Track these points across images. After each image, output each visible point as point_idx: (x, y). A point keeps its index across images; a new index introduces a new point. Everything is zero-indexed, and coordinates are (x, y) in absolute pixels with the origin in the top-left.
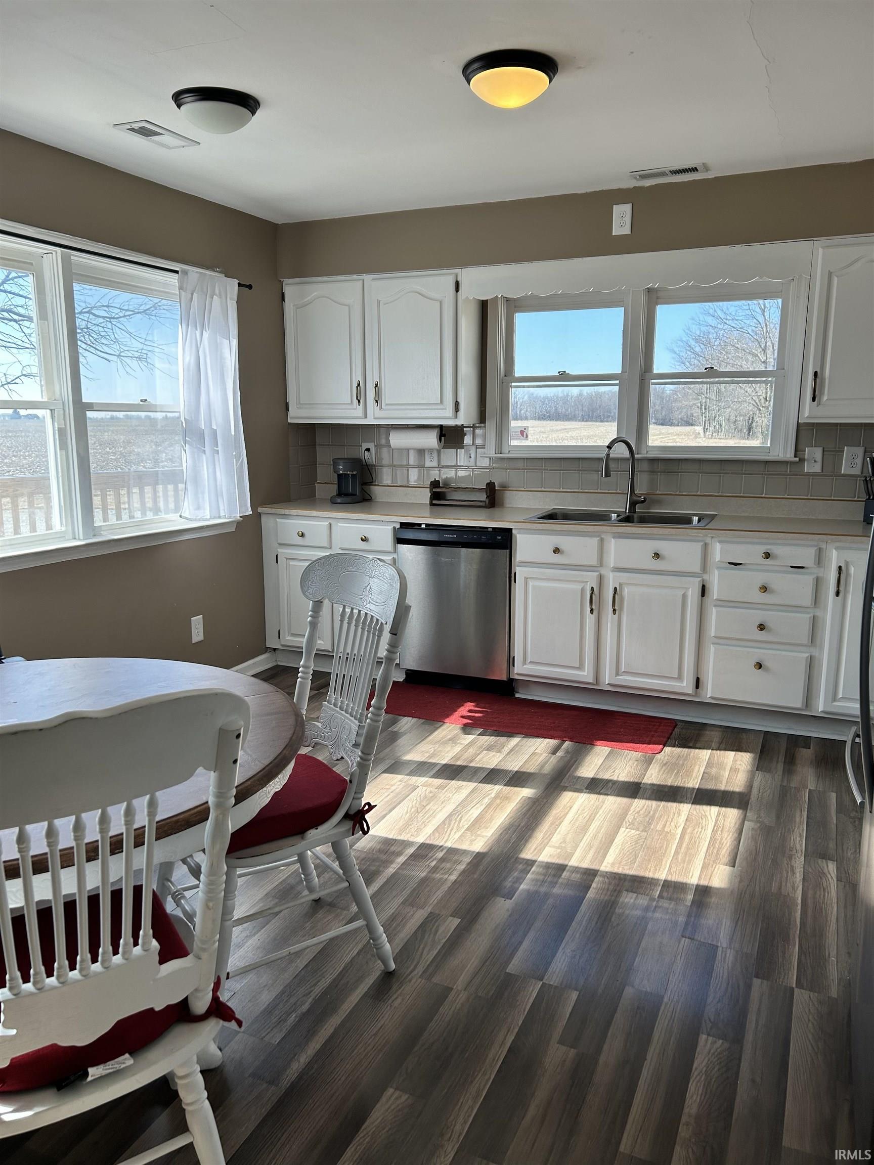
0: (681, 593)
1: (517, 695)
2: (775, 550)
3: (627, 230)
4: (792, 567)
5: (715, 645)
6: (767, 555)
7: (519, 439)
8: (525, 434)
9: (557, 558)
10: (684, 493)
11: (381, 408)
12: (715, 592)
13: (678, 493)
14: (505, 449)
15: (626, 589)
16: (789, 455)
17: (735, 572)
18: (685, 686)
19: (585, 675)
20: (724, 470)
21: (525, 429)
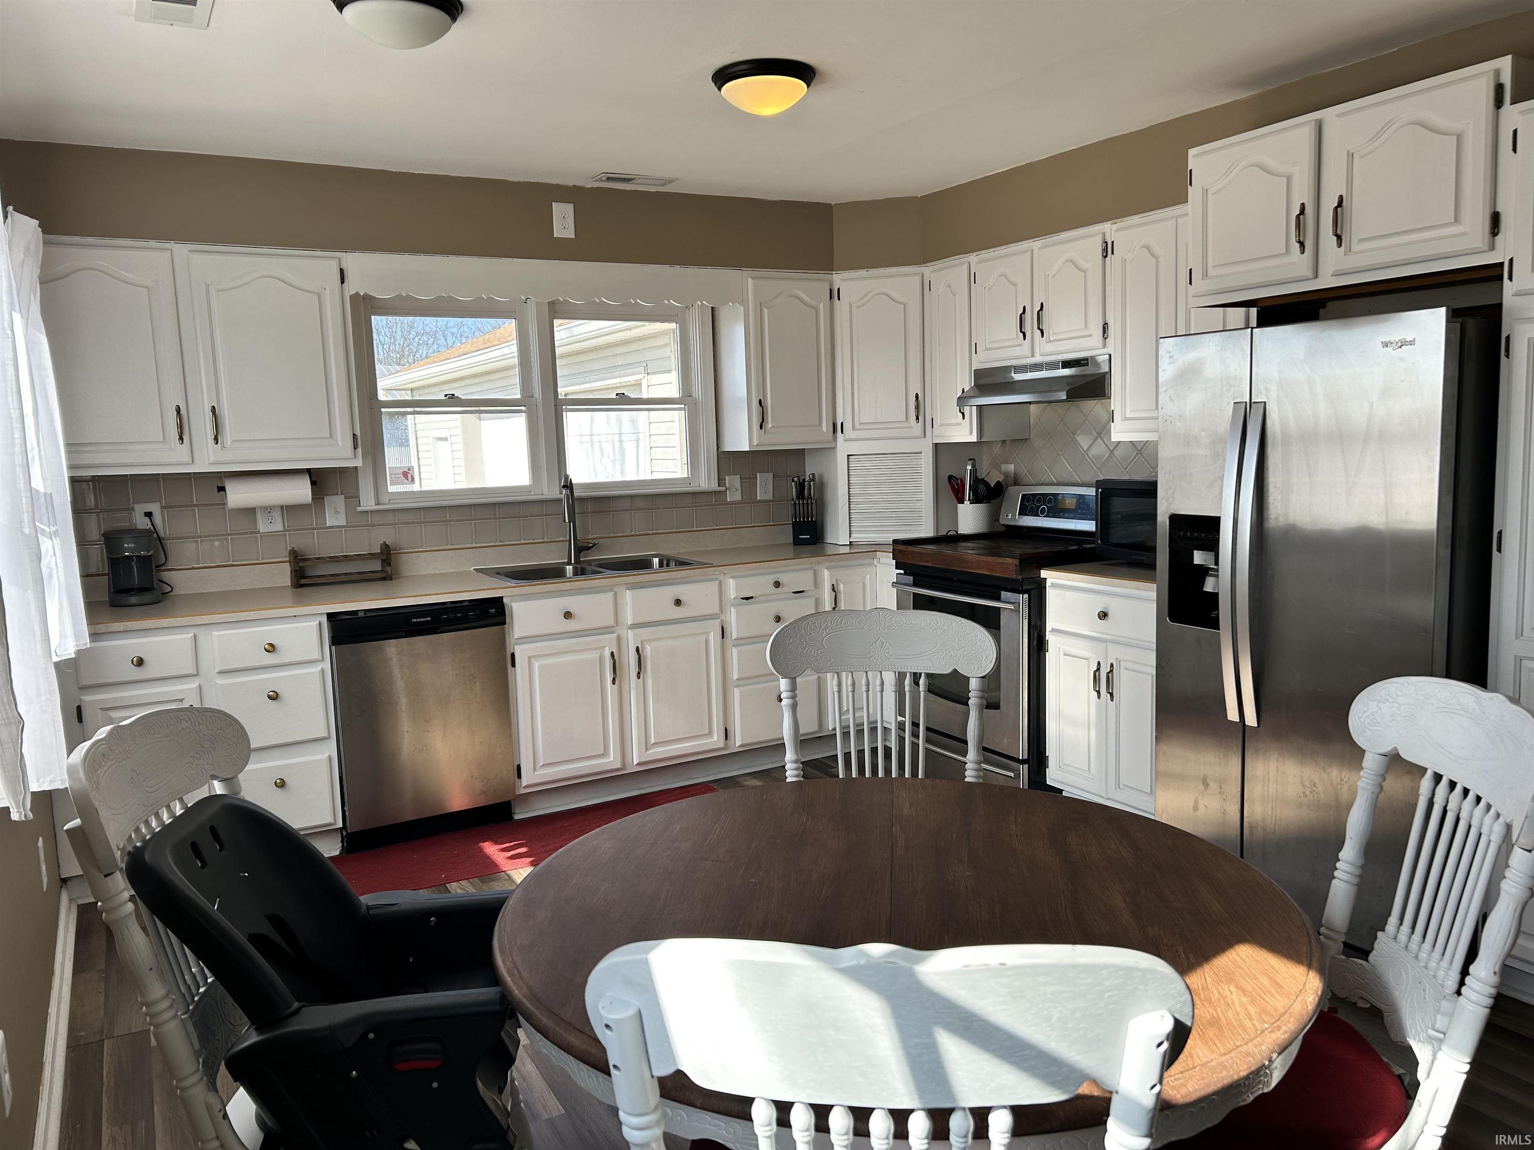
0: (704, 637)
1: (517, 817)
2: (783, 578)
3: (570, 234)
4: (794, 593)
5: (739, 688)
6: (777, 584)
7: (402, 483)
8: (409, 476)
9: (570, 625)
10: (618, 535)
11: (223, 447)
12: (734, 632)
13: (612, 535)
14: (384, 499)
15: (647, 646)
16: (714, 486)
17: (750, 607)
18: (715, 740)
19: (611, 761)
20: (655, 505)
21: (409, 470)
